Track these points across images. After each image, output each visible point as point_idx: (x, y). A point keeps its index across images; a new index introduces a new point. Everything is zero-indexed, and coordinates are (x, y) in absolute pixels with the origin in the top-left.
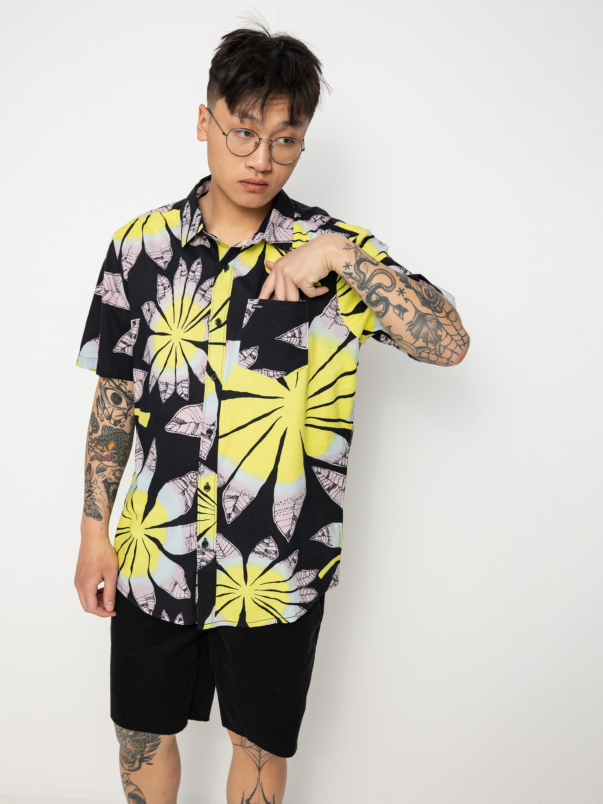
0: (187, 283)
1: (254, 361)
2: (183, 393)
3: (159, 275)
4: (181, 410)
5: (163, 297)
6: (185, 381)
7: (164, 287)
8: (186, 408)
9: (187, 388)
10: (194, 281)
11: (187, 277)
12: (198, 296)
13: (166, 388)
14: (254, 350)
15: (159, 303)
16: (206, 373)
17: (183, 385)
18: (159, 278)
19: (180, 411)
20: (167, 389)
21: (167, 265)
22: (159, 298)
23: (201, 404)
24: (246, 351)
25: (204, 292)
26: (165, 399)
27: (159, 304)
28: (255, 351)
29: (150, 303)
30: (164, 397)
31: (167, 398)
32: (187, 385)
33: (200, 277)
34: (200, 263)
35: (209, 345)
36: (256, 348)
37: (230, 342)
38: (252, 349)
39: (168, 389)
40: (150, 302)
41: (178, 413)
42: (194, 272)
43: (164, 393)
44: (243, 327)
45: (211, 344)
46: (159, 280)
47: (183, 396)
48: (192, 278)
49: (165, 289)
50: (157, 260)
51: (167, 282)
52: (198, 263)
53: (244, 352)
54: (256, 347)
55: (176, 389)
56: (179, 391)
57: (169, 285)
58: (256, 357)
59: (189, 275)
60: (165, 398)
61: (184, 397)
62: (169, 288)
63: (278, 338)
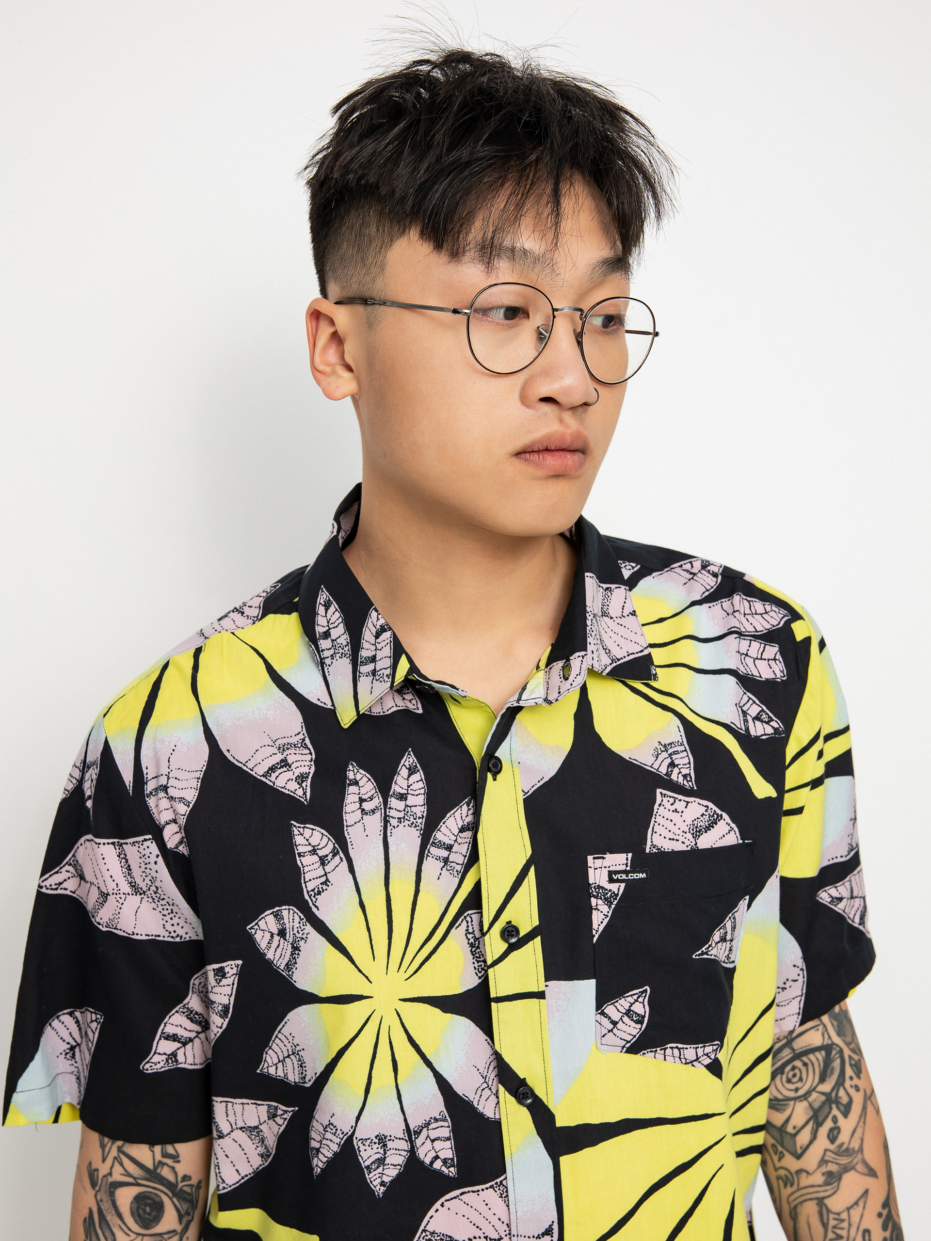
0: (389, 834)
2: (437, 1157)
3: (295, 823)
4: (437, 1205)
5: (325, 887)
6: (436, 1120)
7: (320, 857)
8: (452, 1199)
9: (448, 1139)
10: (409, 823)
11: (386, 816)
12: (431, 866)
13: (382, 1151)
14: (638, 998)
15: (316, 907)
17: (433, 1134)
18: (296, 832)
19: (437, 1211)
20: (385, 1153)
21: (309, 784)
22: (312, 893)
24: (616, 1004)
25: (446, 849)
26: (383, 1184)
27: (314, 909)
28: (641, 1000)
29: (285, 913)
30: (379, 1180)
31: (390, 1179)
32: (446, 1132)
33: (424, 809)
34: (416, 766)
35: (493, 1004)
36: (642, 992)
37: (558, 987)
38: (631, 995)
39: (388, 1153)
40: (283, 907)
41: (431, 1217)
42: (402, 797)
43: (378, 1168)
44: (595, 940)
45: (499, 1000)
46: (299, 840)
47: (438, 1165)
48: (401, 815)
49: (323, 861)
50: (274, 775)
51: (325, 839)
52: (409, 769)
53: (610, 1010)
54: (641, 990)
55: (413, 1147)
56: (425, 1153)
57: (335, 847)
58: (644, 1017)
59: (390, 808)
60: (383, 1182)
61: (444, 1169)
62: (337, 858)
63: (699, 955)
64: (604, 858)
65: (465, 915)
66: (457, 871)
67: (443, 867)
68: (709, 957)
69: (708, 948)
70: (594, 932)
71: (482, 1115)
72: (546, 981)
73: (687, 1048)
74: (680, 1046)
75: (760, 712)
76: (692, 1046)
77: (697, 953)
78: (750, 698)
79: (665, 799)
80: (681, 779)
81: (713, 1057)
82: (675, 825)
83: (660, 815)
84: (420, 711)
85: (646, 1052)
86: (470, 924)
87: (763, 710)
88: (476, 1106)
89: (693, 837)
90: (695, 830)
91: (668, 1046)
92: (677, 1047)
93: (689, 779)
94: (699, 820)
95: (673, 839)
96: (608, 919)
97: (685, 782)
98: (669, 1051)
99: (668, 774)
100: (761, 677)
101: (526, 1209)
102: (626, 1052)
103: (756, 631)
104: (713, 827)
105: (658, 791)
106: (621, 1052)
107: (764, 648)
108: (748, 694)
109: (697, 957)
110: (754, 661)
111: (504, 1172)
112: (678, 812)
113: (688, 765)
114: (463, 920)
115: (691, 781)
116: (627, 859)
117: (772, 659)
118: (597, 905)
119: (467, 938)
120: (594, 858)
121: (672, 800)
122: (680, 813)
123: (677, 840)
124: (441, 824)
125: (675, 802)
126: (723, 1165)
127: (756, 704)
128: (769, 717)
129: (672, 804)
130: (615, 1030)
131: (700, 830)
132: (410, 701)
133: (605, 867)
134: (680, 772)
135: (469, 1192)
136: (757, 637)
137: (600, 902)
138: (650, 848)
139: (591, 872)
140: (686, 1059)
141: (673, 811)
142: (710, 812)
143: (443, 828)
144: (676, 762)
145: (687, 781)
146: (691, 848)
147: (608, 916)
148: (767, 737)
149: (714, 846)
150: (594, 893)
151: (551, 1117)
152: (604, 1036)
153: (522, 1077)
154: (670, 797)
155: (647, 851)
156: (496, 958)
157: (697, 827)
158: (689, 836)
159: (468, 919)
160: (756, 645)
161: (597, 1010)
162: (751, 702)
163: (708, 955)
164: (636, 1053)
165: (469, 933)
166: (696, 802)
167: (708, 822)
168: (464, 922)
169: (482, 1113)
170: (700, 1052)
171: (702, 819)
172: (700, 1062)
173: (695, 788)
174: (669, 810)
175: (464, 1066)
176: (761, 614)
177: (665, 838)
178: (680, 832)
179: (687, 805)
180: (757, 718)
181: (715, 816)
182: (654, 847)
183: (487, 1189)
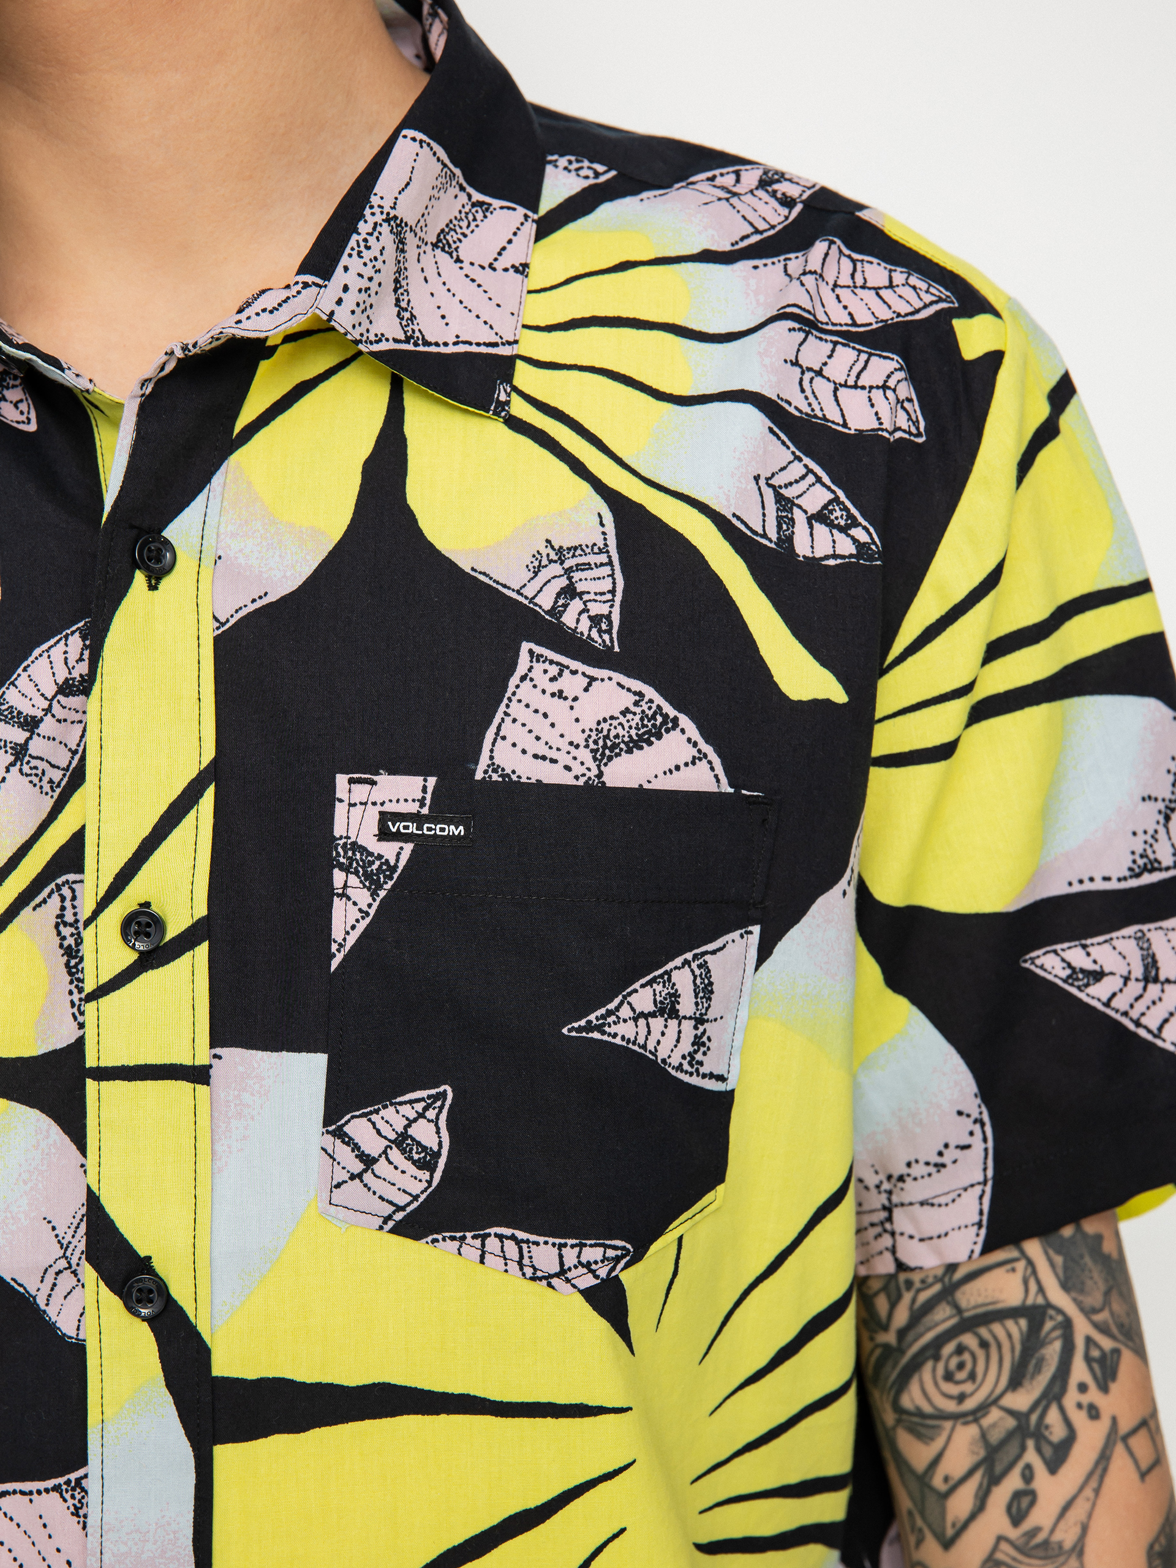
1: (430, 1182)
14: (426, 1109)
16: (89, 1273)
23: (73, 1476)
24: (374, 1117)
25: (21, 725)
28: (431, 1114)
36: (436, 1098)
38: (411, 1102)
44: (335, 964)
53: (358, 1128)
54: (433, 1092)
58: (438, 1155)
63: (580, 1030)
64: (373, 783)
65: (59, 881)
66: (51, 781)
67: (13, 764)
68: (605, 1038)
69: (603, 1017)
70: (334, 947)
71: (52, 1327)
72: (212, 1046)
73: (537, 1244)
74: (521, 1235)
75: (830, 502)
76: (551, 1240)
77: (576, 1025)
78: (810, 471)
79: (539, 667)
80: (584, 626)
81: (603, 1273)
82: (553, 725)
83: (520, 701)
84: (32, 427)
85: (440, 1237)
86: (68, 904)
87: (836, 500)
88: (43, 1307)
89: (595, 759)
90: (601, 742)
91: (493, 1230)
92: (513, 1238)
93: (604, 627)
94: (615, 723)
95: (544, 758)
96: (368, 920)
97: (594, 634)
98: (492, 1244)
99: (556, 612)
100: (845, 425)
101: (123, 1549)
102: (391, 1231)
103: (854, 324)
104: (650, 744)
105: (526, 646)
106: (381, 1228)
107: (867, 362)
108: (807, 460)
109: (574, 1034)
110: (836, 390)
111: (83, 1462)
112: (566, 698)
113: (609, 596)
114: (52, 892)
115: (609, 632)
116: (424, 789)
117: (878, 387)
118: (345, 886)
119: (59, 933)
120: (351, 781)
121: (554, 670)
122: (569, 702)
123: (554, 761)
124: (20, 671)
125: (560, 674)
126: (623, 1530)
127: (824, 485)
128: (850, 516)
129: (553, 679)
130: (368, 1177)
131: (615, 746)
132: (16, 406)
133: (374, 804)
134: (586, 610)
135: (15, 1492)
136: (852, 336)
137: (353, 880)
138: (486, 772)
139: (340, 810)
140: (535, 1269)
141: (553, 695)
142: (645, 707)
143: (23, 682)
144: (580, 587)
145: (600, 631)
146: (586, 782)
147: (367, 914)
148: (839, 561)
149: (646, 786)
150: (342, 860)
151: (203, 1352)
152: (338, 1186)
153: (142, 1253)
154: (552, 662)
155: (479, 776)
156: (104, 979)
157: (607, 737)
158: (585, 755)
159: (66, 891)
160: (846, 355)
161: (325, 1125)
162: (811, 478)
163: (603, 1033)
164: (417, 1237)
165: (65, 924)
166: (614, 682)
167: (637, 728)
168: (56, 897)
169: (54, 1324)
170: (570, 1256)
171: (622, 719)
172: (568, 1281)
173: (617, 649)
174: (544, 692)
175: (22, 1216)
176: (877, 289)
177: (524, 752)
178: (563, 744)
179: (590, 684)
180: (821, 517)
181: (659, 719)
182: (495, 771)
183: (47, 1491)
